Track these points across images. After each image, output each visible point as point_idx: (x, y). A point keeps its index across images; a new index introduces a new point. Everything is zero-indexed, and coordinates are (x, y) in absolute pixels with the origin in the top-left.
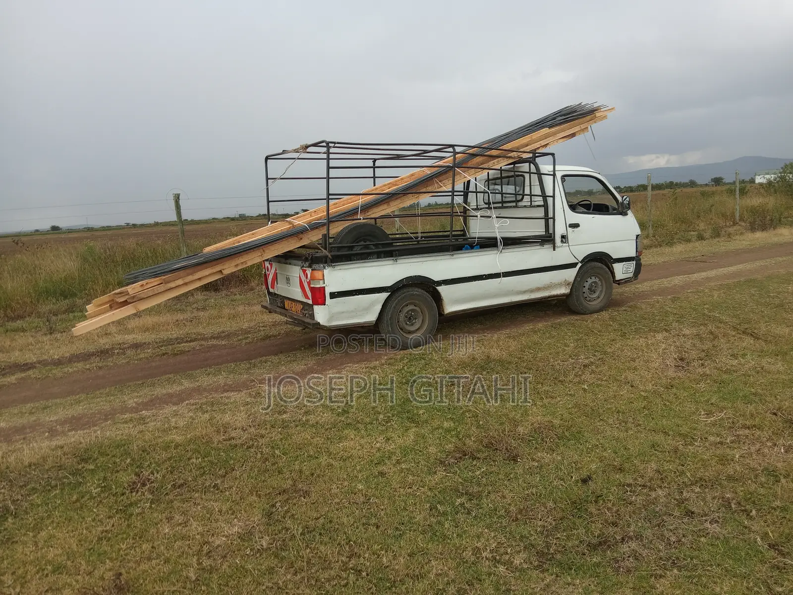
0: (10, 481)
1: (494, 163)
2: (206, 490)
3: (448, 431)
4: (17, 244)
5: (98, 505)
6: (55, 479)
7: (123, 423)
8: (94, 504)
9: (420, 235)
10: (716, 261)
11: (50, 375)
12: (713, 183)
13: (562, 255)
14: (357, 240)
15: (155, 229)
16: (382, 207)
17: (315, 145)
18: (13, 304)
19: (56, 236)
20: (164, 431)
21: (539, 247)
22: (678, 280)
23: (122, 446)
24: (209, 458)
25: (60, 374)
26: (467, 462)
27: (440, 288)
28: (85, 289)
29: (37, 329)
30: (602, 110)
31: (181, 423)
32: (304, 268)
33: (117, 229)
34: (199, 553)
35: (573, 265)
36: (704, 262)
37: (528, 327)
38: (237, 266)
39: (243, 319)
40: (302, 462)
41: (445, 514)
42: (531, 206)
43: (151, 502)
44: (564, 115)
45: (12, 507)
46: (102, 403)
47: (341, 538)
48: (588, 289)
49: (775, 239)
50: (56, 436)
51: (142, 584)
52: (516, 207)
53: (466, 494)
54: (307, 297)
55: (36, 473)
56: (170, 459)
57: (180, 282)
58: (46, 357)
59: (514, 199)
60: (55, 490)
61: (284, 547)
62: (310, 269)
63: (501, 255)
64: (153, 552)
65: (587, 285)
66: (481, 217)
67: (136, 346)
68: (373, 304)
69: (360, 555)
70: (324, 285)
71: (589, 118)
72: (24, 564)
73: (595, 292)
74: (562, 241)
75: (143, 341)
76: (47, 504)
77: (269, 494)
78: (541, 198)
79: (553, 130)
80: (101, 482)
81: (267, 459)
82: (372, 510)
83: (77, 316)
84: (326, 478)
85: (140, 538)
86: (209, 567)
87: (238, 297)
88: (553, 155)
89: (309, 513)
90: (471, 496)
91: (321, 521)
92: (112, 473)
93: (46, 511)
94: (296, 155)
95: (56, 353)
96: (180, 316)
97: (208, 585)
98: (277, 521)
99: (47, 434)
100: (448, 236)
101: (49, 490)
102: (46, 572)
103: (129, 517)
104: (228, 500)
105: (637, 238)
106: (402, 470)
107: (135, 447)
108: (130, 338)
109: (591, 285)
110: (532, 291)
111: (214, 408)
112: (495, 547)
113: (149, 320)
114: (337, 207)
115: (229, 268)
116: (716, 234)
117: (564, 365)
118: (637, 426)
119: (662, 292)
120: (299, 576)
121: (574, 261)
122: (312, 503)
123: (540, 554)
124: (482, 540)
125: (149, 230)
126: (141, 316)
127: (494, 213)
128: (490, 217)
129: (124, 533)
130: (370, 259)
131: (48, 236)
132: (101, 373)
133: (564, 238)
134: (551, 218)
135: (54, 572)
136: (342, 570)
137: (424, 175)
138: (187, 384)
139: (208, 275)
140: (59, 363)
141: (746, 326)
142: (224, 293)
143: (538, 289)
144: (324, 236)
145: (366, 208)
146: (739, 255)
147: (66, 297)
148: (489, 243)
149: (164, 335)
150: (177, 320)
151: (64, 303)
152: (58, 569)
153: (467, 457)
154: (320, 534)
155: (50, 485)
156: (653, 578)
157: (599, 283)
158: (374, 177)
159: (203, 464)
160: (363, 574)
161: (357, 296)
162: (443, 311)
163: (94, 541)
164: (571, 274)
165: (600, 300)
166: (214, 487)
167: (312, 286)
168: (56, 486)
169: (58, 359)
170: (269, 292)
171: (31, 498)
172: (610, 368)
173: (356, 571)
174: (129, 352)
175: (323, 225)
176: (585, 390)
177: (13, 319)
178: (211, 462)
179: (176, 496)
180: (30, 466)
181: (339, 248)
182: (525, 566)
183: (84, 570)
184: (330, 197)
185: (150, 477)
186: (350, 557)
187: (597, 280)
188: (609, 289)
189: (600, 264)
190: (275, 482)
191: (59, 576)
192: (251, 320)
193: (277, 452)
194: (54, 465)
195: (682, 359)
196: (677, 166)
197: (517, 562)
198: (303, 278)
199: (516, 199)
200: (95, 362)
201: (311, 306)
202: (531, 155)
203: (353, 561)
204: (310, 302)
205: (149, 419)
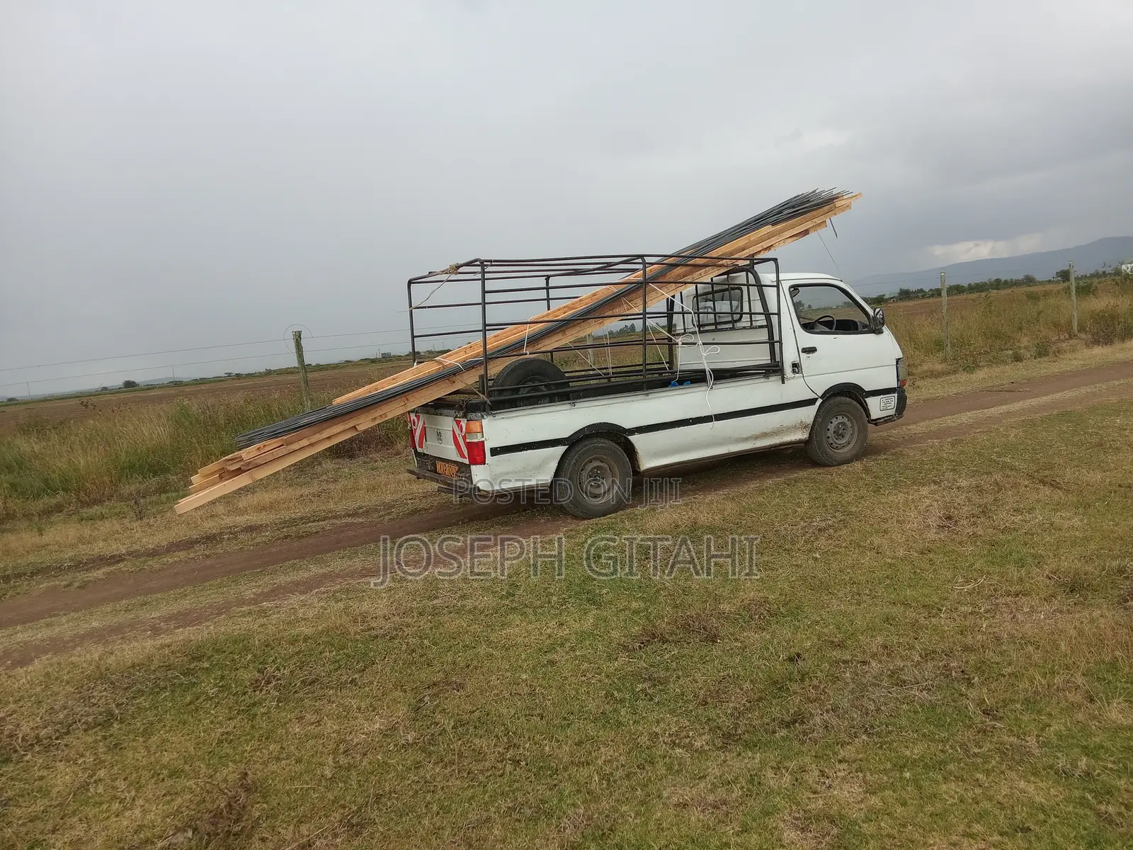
0: (112, 683)
1: (700, 274)
2: (342, 686)
3: (636, 612)
4: (86, 406)
5: (216, 707)
6: (163, 680)
7: (241, 616)
8: (211, 705)
9: (611, 371)
10: (1028, 389)
11: (145, 567)
12: (1059, 278)
13: (794, 389)
14: (524, 380)
15: (268, 380)
16: (556, 338)
17: (468, 264)
18: (88, 485)
19: (131, 395)
20: (290, 623)
21: (762, 380)
22: (966, 417)
23: (242, 643)
24: (345, 651)
25: (157, 566)
26: (657, 645)
27: (632, 438)
28: (180, 462)
29: (121, 516)
30: (845, 197)
31: (310, 614)
32: (458, 419)
33: (216, 382)
34: (335, 752)
35: (810, 402)
36: (1011, 391)
37: (753, 485)
38: (375, 419)
39: (386, 491)
40: (455, 653)
41: (622, 701)
42: (751, 327)
43: (277, 701)
44: (793, 207)
45: (117, 712)
46: (213, 596)
47: (499, 730)
48: (834, 432)
49: (1121, 356)
50: (160, 635)
51: (271, 785)
52: (733, 329)
53: (650, 679)
54: (462, 456)
55: (141, 674)
56: (298, 653)
57: (305, 442)
58: (136, 547)
59: (730, 319)
60: (165, 692)
61: (433, 741)
62: (466, 420)
63: (713, 391)
64: (282, 753)
65: (832, 427)
66: (683, 344)
67: (251, 529)
68: (546, 461)
69: (519, 745)
70: (483, 439)
71: (826, 208)
72: (137, 769)
73: (843, 437)
74: (794, 371)
75: (259, 523)
76: (156, 708)
77: (416, 688)
78: (763, 317)
79: (779, 226)
80: (218, 682)
81: (414, 651)
82: (537, 701)
83: (172, 497)
84: (485, 670)
85: (267, 739)
86: (347, 765)
87: (380, 464)
88: (775, 260)
89: (463, 706)
90: (654, 681)
91: (477, 714)
92: (230, 671)
93: (156, 715)
94: (445, 277)
95: (150, 542)
96: (305, 491)
97: (345, 782)
98: (425, 716)
99: (149, 632)
100: (641, 371)
101: (158, 693)
102: (161, 777)
103: (253, 718)
104: (368, 696)
105: (897, 363)
106: (576, 658)
107: (257, 642)
108: (242, 520)
109: (837, 427)
110: (756, 438)
111: (350, 596)
112: (676, 731)
113: (266, 497)
114: (496, 340)
115: (365, 423)
116: (1042, 352)
117: (793, 529)
118: (873, 598)
119: (940, 434)
120: (449, 769)
121: (812, 396)
122: (466, 697)
123: (726, 736)
124: (662, 725)
125: (257, 381)
126: (256, 492)
127: (699, 339)
128: (695, 344)
129: (248, 734)
130: (540, 404)
131: (122, 396)
132: (208, 562)
133: (796, 367)
134: (777, 342)
135: (170, 776)
136: (498, 761)
137: (610, 293)
138: (315, 570)
139: (340, 433)
140: (154, 553)
141: (1047, 472)
142: (362, 459)
143: (765, 435)
144: (481, 377)
145: (534, 339)
146: (1062, 380)
147: (155, 474)
148: (696, 378)
149: (286, 515)
150: (302, 496)
151: (154, 482)
152: (175, 774)
153: (656, 640)
154: (475, 727)
155: (158, 686)
156: (839, 746)
157: (849, 424)
158: (548, 299)
159: (339, 657)
160: (522, 763)
161: (525, 452)
162: (639, 467)
163: (214, 744)
164: (809, 413)
165: (850, 446)
166: (351, 682)
167: (468, 441)
168: (166, 688)
169: (153, 549)
170: (416, 451)
171: (138, 701)
172: (853, 531)
173: (514, 761)
174: (241, 536)
175: (480, 363)
176: (816, 559)
177: (89, 505)
178: (348, 656)
179: (307, 694)
180: (133, 666)
181: (500, 392)
182: (707, 748)
183: (205, 773)
184: (487, 328)
185: (275, 674)
186: (508, 749)
187: (846, 420)
188: (863, 431)
189: (848, 399)
190: (424, 675)
191: (177, 780)
192: (396, 492)
193: (425, 641)
194: (161, 664)
195: (949, 518)
196: (1006, 256)
197: (698, 744)
198: (457, 432)
199: (732, 318)
200: (200, 550)
201: (468, 467)
202: (748, 262)
203: (511, 752)
204: (467, 461)
205: (271, 612)
